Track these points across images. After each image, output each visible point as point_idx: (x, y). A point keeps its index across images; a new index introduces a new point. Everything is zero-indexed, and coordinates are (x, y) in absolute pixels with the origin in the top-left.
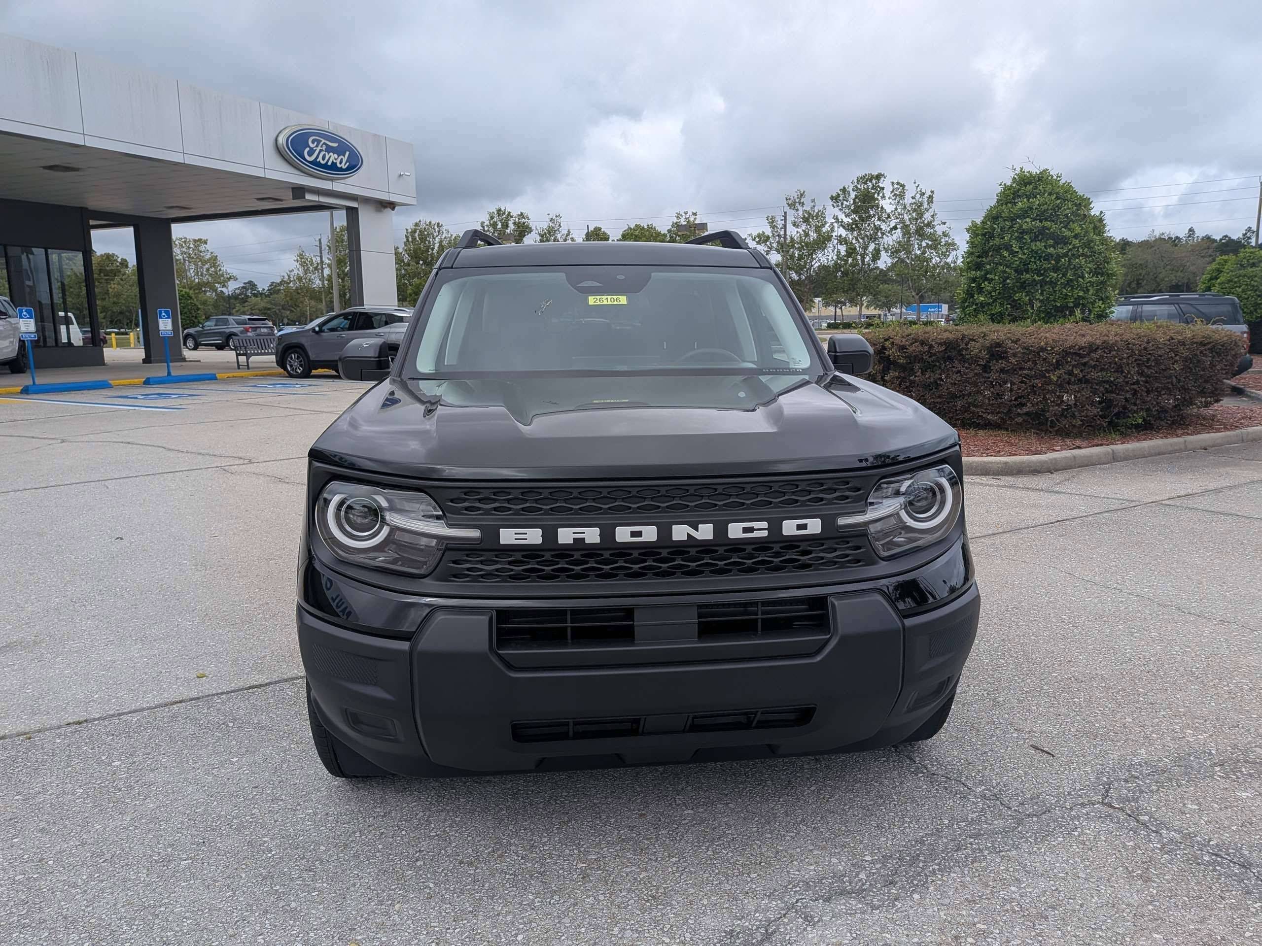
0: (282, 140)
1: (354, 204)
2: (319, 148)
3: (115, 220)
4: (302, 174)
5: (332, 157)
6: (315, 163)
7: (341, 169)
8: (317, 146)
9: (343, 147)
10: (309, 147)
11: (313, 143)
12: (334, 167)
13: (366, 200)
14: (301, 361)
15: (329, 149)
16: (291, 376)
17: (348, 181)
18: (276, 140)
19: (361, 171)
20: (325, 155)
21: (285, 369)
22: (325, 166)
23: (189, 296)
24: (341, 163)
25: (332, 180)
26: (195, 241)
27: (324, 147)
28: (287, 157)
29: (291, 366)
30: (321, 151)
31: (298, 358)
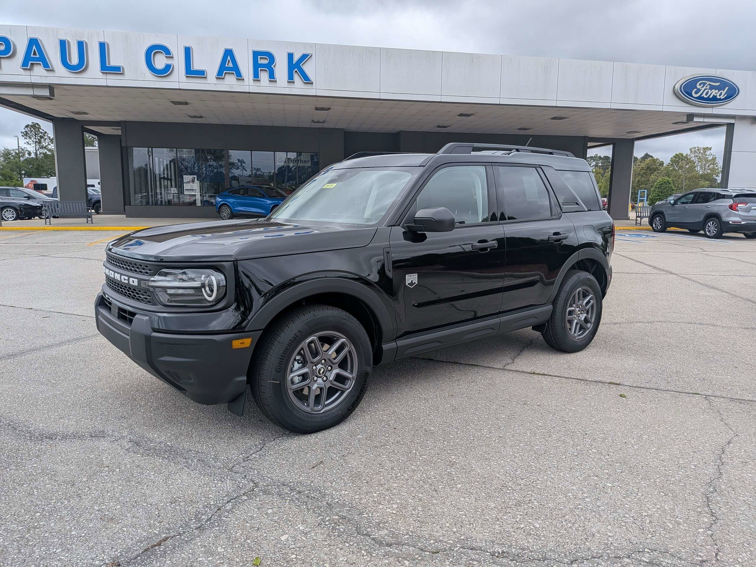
0: (678, 87)
1: (732, 121)
2: (704, 88)
3: (604, 141)
4: (690, 106)
5: (714, 92)
6: (700, 98)
7: (720, 99)
8: (703, 87)
9: (723, 84)
10: (696, 88)
11: (700, 85)
12: (715, 99)
13: (743, 118)
14: (661, 222)
15: (712, 88)
16: (655, 231)
17: (724, 107)
18: (674, 87)
19: (738, 98)
20: (708, 92)
21: (652, 225)
22: (708, 99)
23: (669, 182)
24: (720, 95)
25: (712, 107)
26: (704, 149)
27: (709, 86)
28: (680, 96)
29: (655, 224)
30: (705, 89)
31: (660, 220)
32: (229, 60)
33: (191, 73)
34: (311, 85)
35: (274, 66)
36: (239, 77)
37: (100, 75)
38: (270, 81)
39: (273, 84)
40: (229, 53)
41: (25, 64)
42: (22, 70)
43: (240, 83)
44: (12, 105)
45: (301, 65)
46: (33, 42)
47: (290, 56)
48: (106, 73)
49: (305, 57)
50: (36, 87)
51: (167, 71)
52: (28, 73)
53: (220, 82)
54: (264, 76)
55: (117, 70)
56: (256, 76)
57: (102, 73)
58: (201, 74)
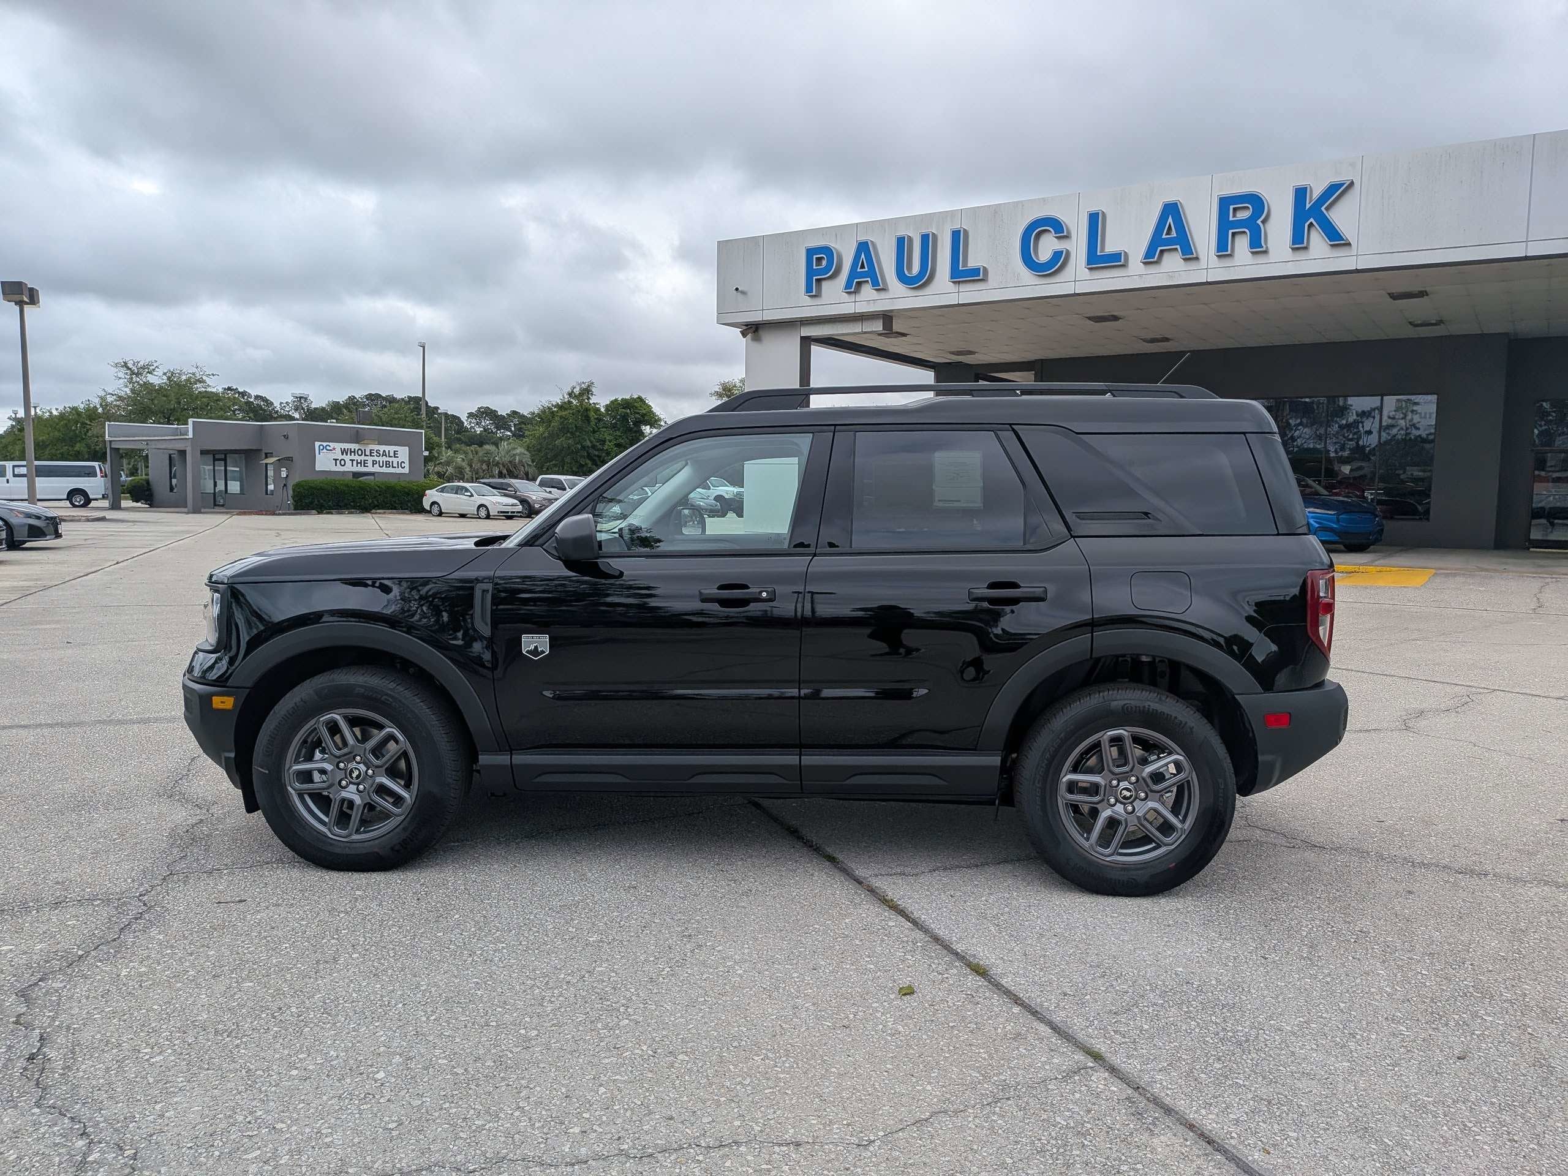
32: (1170, 225)
33: (1099, 260)
34: (1346, 248)
35: (1263, 222)
36: (1190, 255)
37: (951, 287)
38: (1253, 253)
39: (1261, 259)
40: (1171, 210)
41: (848, 285)
42: (846, 295)
43: (1192, 266)
44: (863, 349)
45: (1323, 209)
46: (863, 247)
47: (1301, 193)
48: (959, 282)
49: (1336, 191)
50: (865, 319)
51: (1058, 263)
52: (852, 298)
53: (1153, 269)
54: (1242, 244)
55: (976, 276)
56: (1223, 249)
57: (953, 282)
58: (1117, 261)
